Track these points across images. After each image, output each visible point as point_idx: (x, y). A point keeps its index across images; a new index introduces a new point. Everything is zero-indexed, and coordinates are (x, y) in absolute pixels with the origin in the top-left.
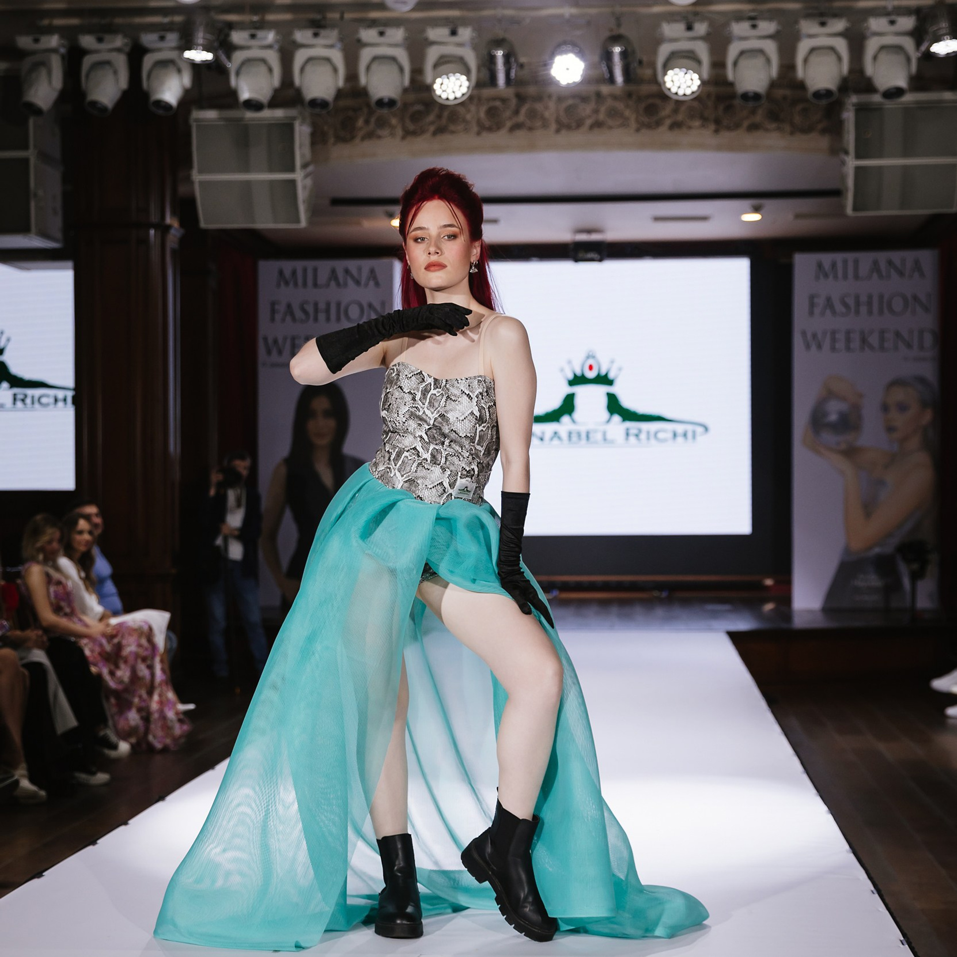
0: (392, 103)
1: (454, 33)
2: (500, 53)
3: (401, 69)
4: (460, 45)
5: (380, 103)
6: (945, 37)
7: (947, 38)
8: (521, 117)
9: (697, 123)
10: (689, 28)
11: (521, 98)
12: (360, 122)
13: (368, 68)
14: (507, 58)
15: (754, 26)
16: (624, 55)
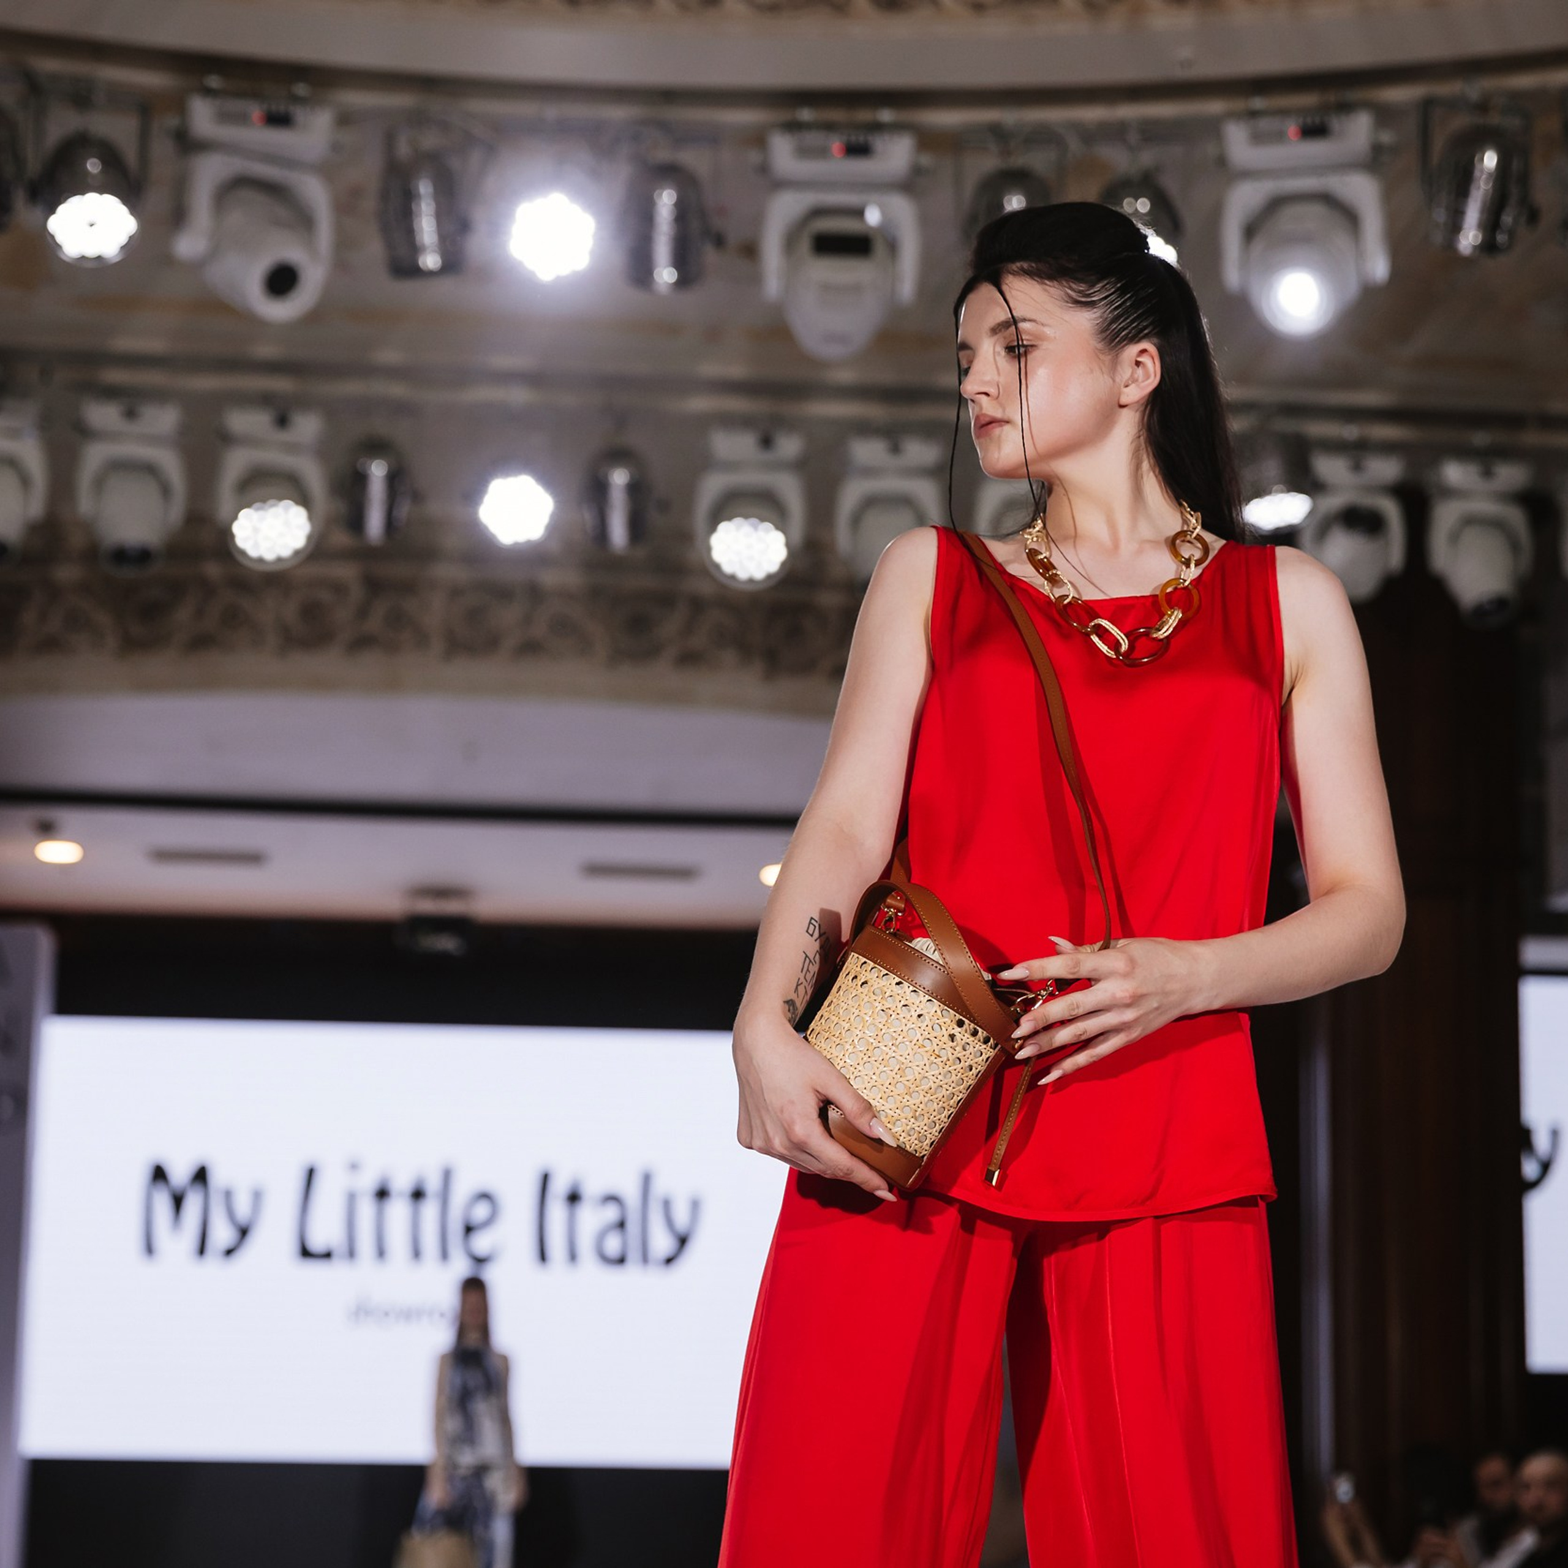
0: (143, 556)
1: (282, 421)
2: (378, 470)
3: (165, 490)
4: (292, 448)
5: (122, 555)
6: (1275, 488)
7: (1282, 492)
8: (374, 623)
9: (729, 656)
10: (767, 442)
11: (374, 586)
12: (29, 617)
13: (99, 483)
14: (393, 479)
15: (896, 449)
16: (635, 489)
